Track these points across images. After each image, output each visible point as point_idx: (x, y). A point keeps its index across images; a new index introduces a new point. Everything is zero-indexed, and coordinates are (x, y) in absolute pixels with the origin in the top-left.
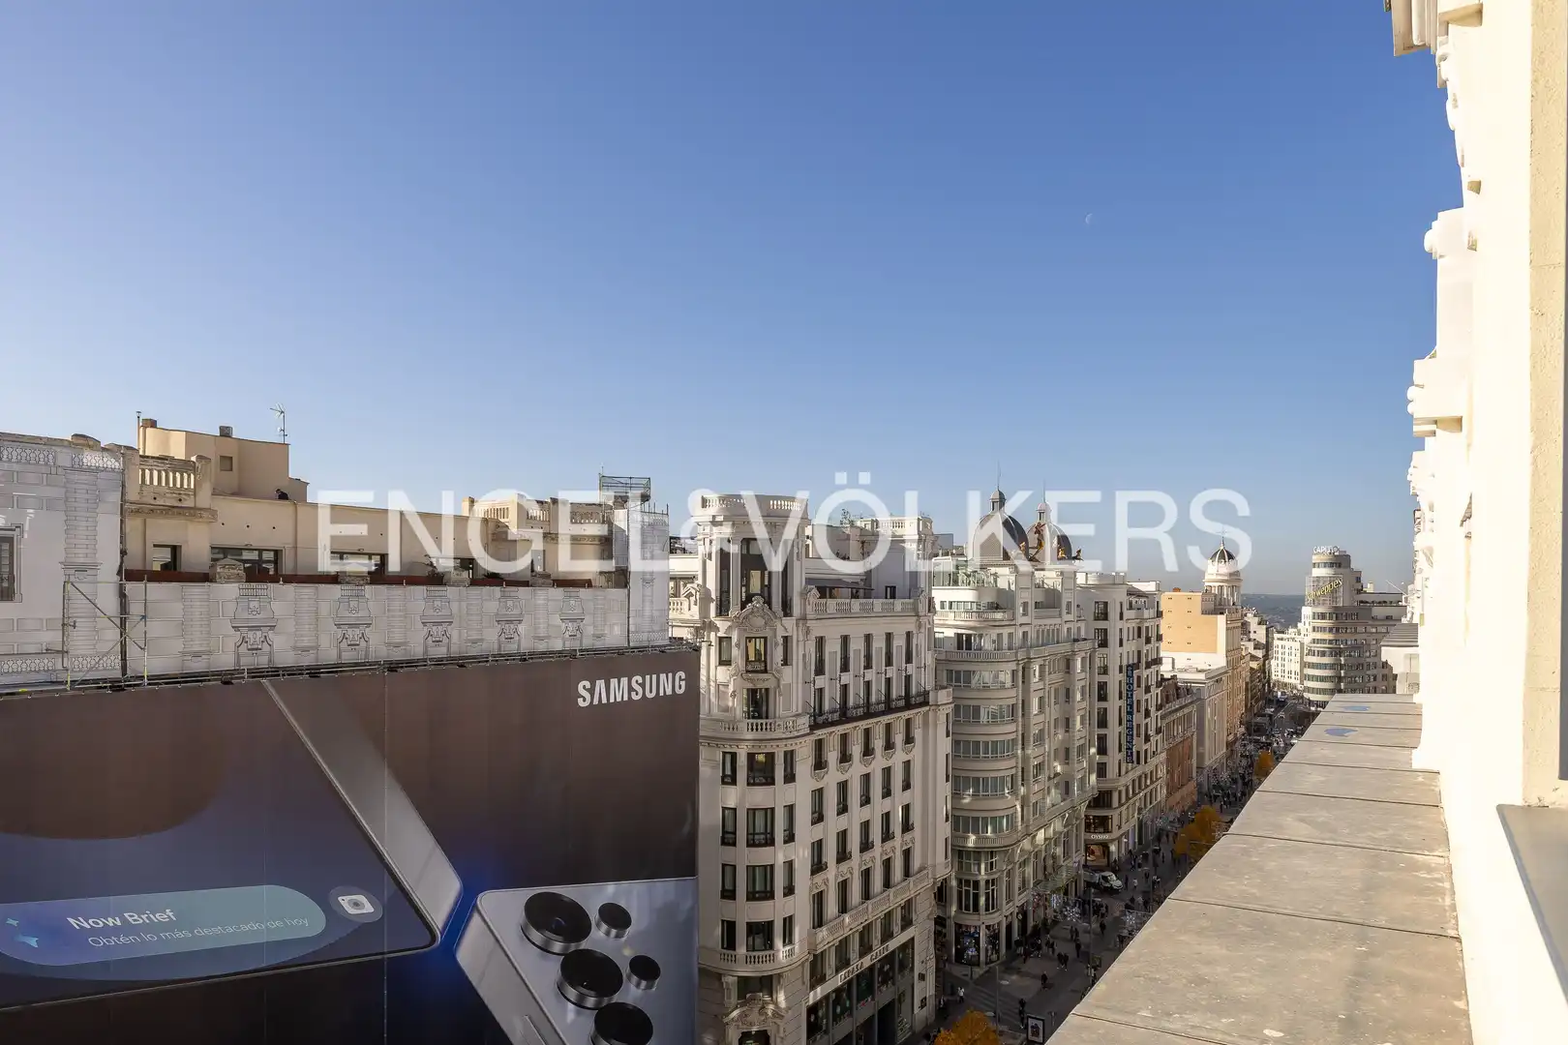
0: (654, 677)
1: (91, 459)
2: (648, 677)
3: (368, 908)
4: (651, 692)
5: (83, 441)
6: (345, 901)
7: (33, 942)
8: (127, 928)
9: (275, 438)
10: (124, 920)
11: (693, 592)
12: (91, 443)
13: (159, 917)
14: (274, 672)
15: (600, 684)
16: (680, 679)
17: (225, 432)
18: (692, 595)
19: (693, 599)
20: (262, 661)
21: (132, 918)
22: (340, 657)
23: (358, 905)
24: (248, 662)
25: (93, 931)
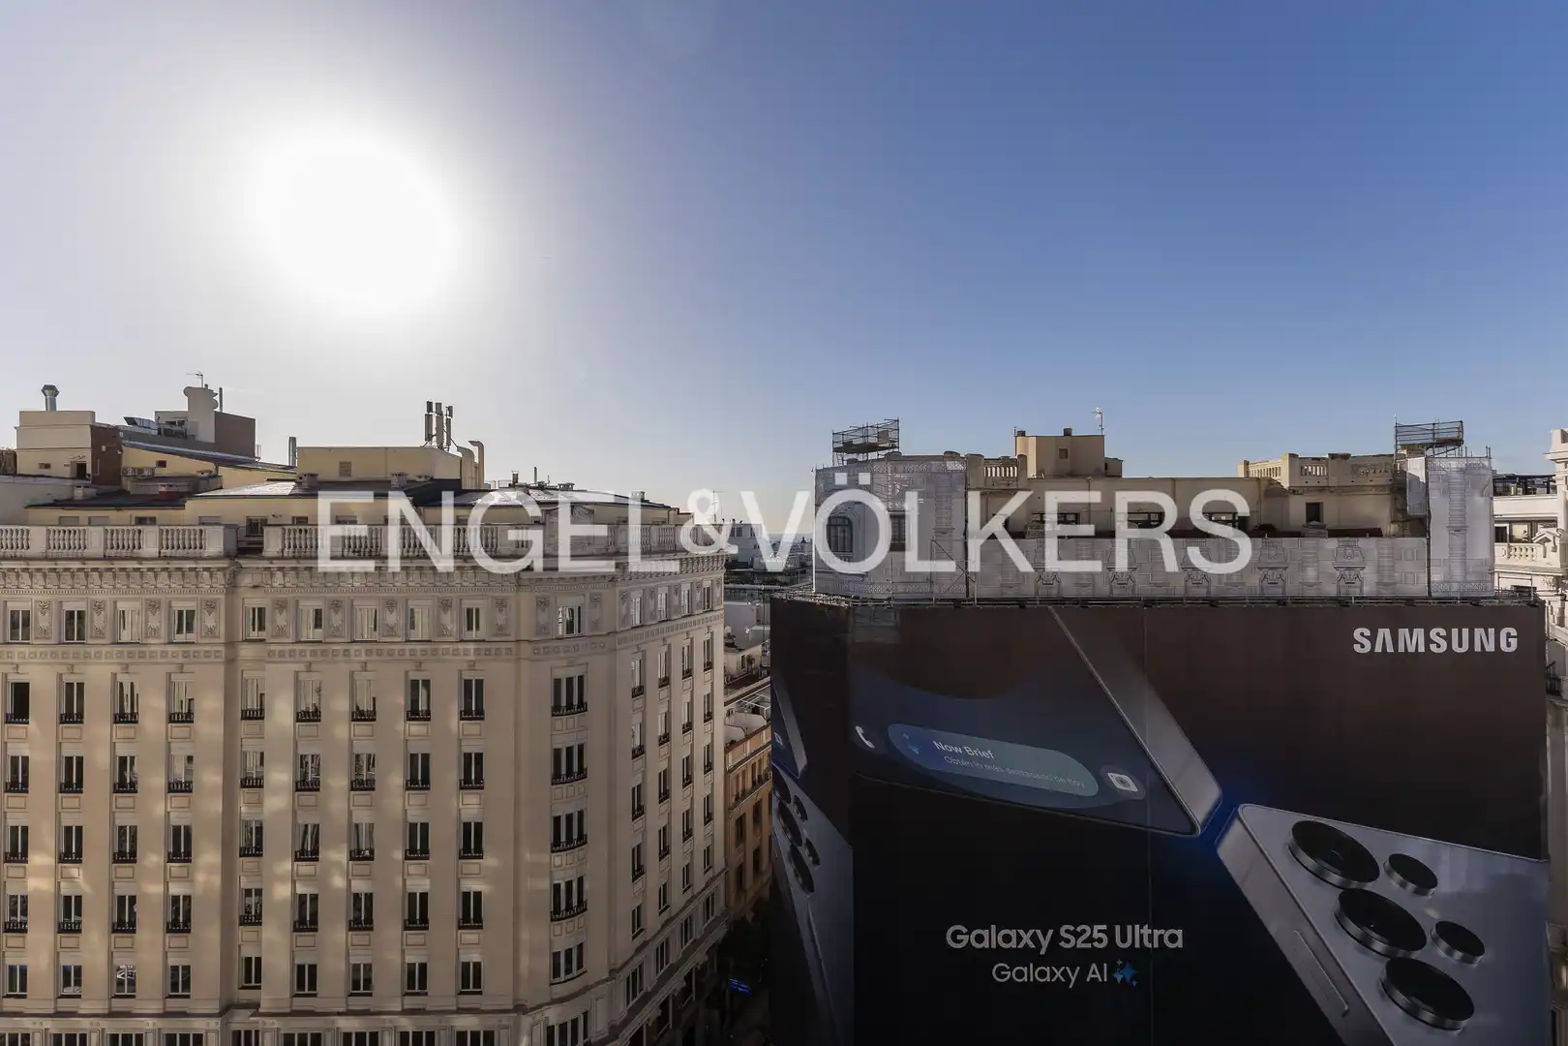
0: (1466, 631)
1: (951, 465)
2: (1455, 631)
3: (1133, 788)
4: (1460, 645)
5: (952, 455)
6: (1113, 777)
7: (916, 751)
8: (966, 756)
9: (1095, 431)
10: (963, 750)
11: (1551, 538)
12: (954, 455)
13: (983, 754)
14: (1059, 601)
15: (1384, 633)
16: (1509, 635)
17: (1067, 432)
18: (1548, 541)
19: (1550, 545)
20: (1054, 592)
21: (968, 750)
22: (1111, 592)
23: (1124, 783)
24: (1043, 592)
25: (946, 753)
